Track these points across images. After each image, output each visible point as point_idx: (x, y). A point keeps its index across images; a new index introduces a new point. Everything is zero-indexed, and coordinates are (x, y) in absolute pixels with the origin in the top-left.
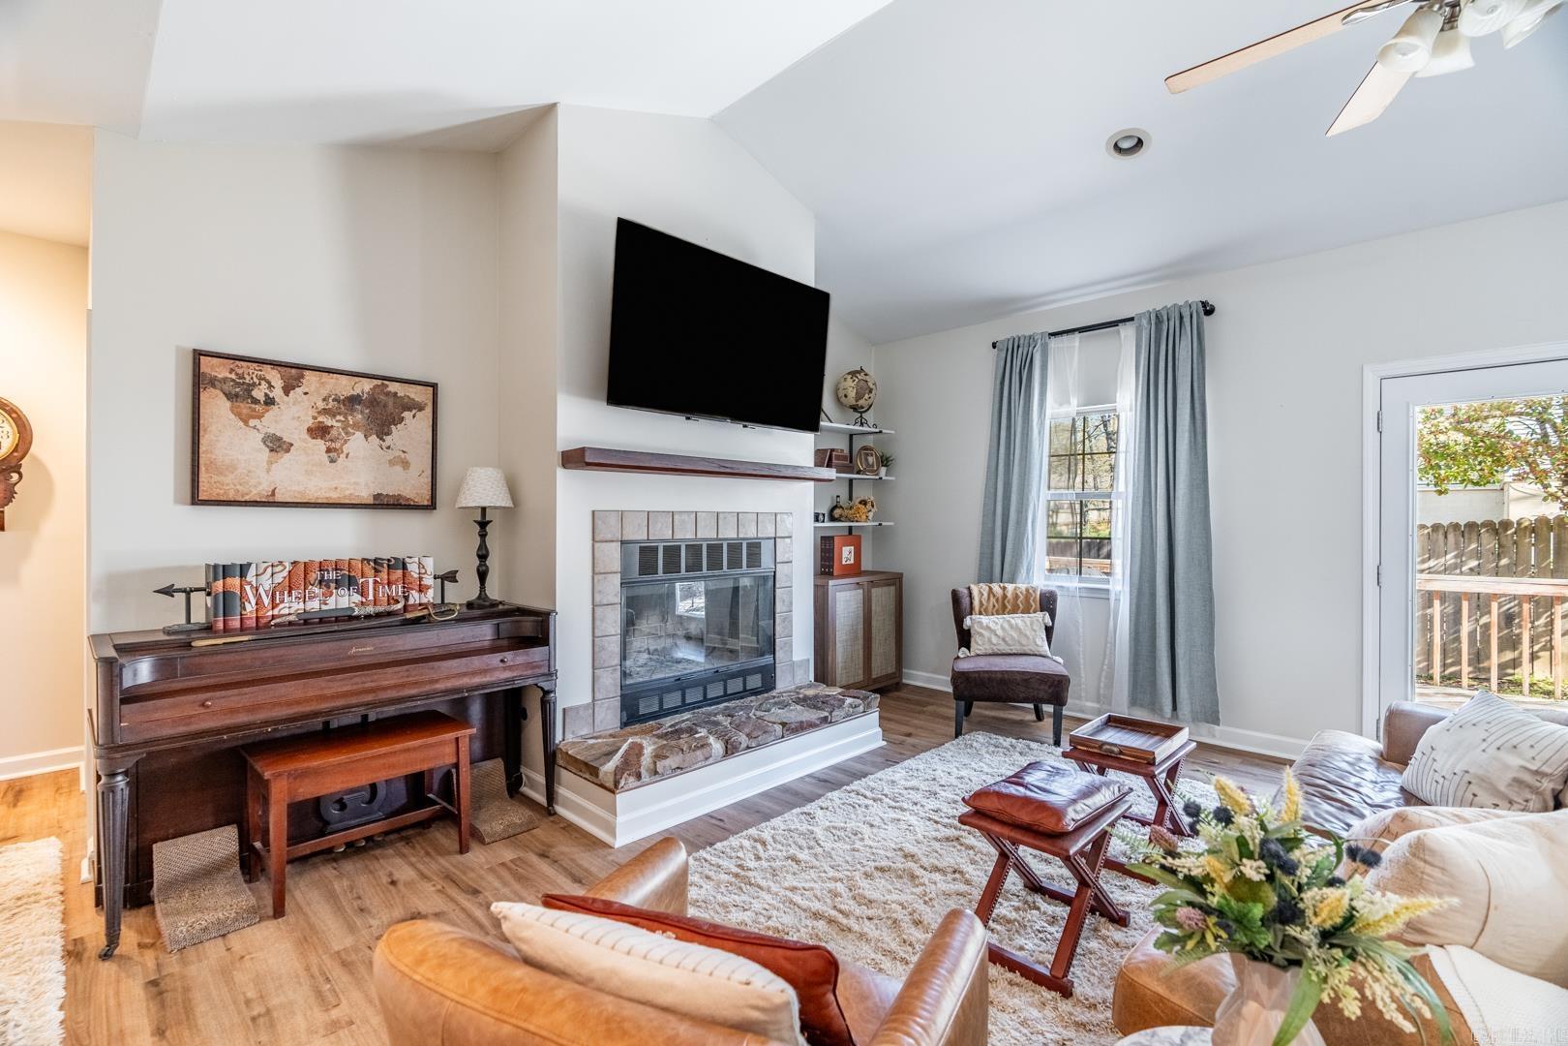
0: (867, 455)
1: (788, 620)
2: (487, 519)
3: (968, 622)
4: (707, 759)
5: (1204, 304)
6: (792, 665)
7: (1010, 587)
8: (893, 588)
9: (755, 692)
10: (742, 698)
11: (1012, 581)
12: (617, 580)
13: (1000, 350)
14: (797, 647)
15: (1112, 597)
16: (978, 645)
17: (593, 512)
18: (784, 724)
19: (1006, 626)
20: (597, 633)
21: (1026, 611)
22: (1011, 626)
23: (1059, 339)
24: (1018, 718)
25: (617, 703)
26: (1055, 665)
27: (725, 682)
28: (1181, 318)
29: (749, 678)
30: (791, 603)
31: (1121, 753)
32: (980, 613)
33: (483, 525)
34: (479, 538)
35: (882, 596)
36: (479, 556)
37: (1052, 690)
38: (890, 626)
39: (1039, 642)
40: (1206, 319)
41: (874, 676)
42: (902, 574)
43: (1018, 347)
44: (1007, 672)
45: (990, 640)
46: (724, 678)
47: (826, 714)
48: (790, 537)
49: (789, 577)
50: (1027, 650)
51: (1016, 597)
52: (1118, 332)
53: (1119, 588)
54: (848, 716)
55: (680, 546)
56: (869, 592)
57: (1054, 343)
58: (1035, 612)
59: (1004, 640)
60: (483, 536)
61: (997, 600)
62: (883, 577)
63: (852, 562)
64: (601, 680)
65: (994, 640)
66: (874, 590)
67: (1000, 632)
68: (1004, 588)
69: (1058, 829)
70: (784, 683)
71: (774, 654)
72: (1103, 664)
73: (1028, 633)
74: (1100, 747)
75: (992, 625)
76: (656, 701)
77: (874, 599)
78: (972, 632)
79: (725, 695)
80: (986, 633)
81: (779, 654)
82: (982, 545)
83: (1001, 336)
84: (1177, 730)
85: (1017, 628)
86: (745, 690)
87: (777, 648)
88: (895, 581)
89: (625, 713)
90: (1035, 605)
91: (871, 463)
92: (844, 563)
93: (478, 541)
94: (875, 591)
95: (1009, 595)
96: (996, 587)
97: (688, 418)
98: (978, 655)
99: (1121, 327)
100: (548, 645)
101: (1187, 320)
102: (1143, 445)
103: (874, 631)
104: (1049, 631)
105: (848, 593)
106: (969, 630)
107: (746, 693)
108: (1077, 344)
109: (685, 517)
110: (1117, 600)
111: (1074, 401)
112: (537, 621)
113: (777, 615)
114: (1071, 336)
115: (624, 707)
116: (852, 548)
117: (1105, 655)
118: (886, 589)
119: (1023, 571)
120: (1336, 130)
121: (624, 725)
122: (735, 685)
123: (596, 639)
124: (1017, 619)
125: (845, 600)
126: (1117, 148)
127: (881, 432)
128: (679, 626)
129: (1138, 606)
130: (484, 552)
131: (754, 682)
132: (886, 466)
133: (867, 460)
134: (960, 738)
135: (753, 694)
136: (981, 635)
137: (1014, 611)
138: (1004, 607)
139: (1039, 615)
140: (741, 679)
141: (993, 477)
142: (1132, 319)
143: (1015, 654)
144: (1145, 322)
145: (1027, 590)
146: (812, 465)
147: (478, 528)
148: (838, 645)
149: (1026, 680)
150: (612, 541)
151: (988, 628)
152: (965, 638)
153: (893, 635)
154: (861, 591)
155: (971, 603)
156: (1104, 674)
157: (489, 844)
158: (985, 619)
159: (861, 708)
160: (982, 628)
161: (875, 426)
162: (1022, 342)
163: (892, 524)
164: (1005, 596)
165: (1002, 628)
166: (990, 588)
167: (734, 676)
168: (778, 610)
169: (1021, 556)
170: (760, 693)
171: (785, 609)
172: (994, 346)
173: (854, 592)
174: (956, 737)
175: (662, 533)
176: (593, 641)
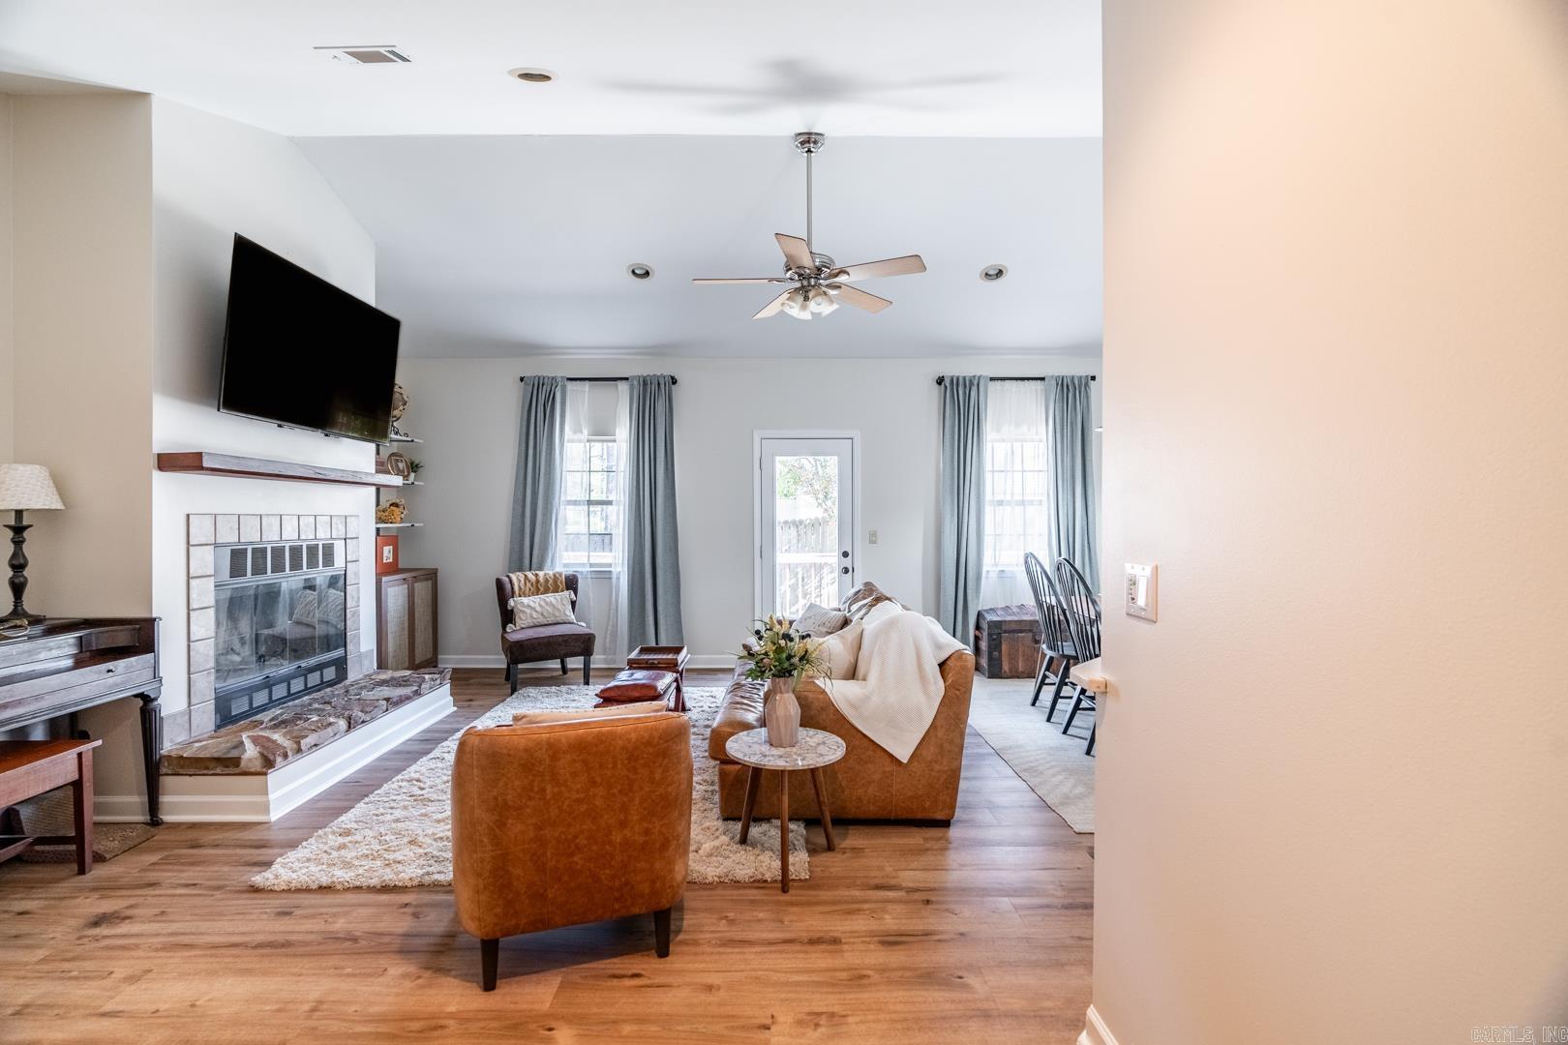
0: (397, 461)
1: (356, 614)
2: (25, 523)
3: (511, 603)
4: (335, 734)
5: (673, 378)
6: (360, 656)
7: (541, 574)
8: (430, 582)
9: (332, 684)
10: (319, 690)
11: (541, 569)
12: (211, 583)
13: (526, 384)
14: (363, 641)
15: (614, 576)
16: (522, 620)
17: (188, 515)
18: (387, 699)
19: (542, 603)
20: (193, 638)
21: (556, 590)
22: (546, 603)
23: (573, 382)
24: (549, 675)
25: (211, 706)
26: (581, 628)
27: (306, 676)
28: (659, 384)
29: (325, 671)
30: (359, 598)
31: (659, 663)
32: (520, 596)
33: (19, 530)
34: (12, 546)
35: (422, 589)
36: (13, 567)
37: (584, 645)
38: (429, 617)
39: (568, 613)
40: (673, 387)
41: (417, 662)
42: (437, 569)
43: (543, 385)
44: (552, 637)
45: (532, 616)
46: (305, 672)
47: (415, 688)
48: (357, 538)
49: (356, 574)
50: (559, 620)
51: (547, 581)
52: (616, 385)
53: (619, 569)
54: (432, 689)
55: (246, 550)
56: (413, 586)
57: (570, 386)
58: (562, 591)
59: (542, 615)
60: (18, 543)
61: (532, 584)
62: (423, 573)
63: (391, 560)
64: (197, 684)
65: (535, 615)
66: (416, 585)
67: (538, 609)
68: (537, 575)
69: (657, 694)
70: (353, 675)
71: (345, 646)
72: (608, 625)
73: (559, 607)
74: (647, 663)
75: (532, 604)
76: (245, 700)
77: (416, 594)
78: (515, 610)
79: (306, 688)
80: (528, 611)
81: (350, 647)
82: (511, 542)
83: (529, 373)
84: (682, 648)
85: (551, 604)
86: (322, 682)
87: (348, 641)
88: (432, 576)
89: (218, 715)
90: (562, 586)
91: (401, 468)
92: (385, 561)
93: (10, 549)
94: (418, 586)
95: (541, 579)
96: (530, 575)
97: (280, 426)
98: (523, 628)
99: (619, 383)
100: (154, 652)
101: (662, 386)
102: (635, 468)
103: (416, 622)
104: (573, 604)
105: (396, 588)
106: (512, 611)
107: (323, 684)
108: (587, 389)
109: (272, 518)
110: (618, 578)
111: (586, 432)
112: (135, 629)
113: (348, 611)
114: (582, 383)
115: (218, 710)
116: (391, 547)
117: (609, 618)
118: (425, 583)
119: (549, 561)
120: (758, 316)
121: (218, 727)
122: (314, 679)
123: (191, 644)
124: (551, 597)
125: (396, 594)
126: (633, 272)
127: (412, 441)
128: (234, 631)
129: (632, 581)
130: (22, 561)
131: (330, 673)
132: (415, 472)
133: (397, 466)
134: (516, 693)
135: (331, 686)
136: (524, 612)
137: (546, 591)
138: (538, 589)
139: (566, 593)
140: (319, 672)
141: (521, 486)
142: (627, 379)
143: (550, 624)
144: (636, 383)
145: (554, 575)
146: (374, 471)
147: (10, 534)
148: (390, 636)
149: (564, 641)
150: (207, 545)
151: (529, 606)
152: (508, 616)
153: (430, 625)
154: (406, 586)
155: (513, 588)
156: (609, 632)
157: (110, 859)
158: (525, 600)
159: (438, 682)
160: (524, 606)
161: (406, 435)
162: (546, 380)
163: (421, 525)
164: (538, 581)
165: (540, 605)
166: (526, 576)
167: (311, 670)
168: (348, 606)
169: (547, 549)
170: (336, 684)
171: (354, 604)
172: (522, 379)
173: (402, 587)
174: (512, 694)
175: (250, 535)
176: (189, 646)
